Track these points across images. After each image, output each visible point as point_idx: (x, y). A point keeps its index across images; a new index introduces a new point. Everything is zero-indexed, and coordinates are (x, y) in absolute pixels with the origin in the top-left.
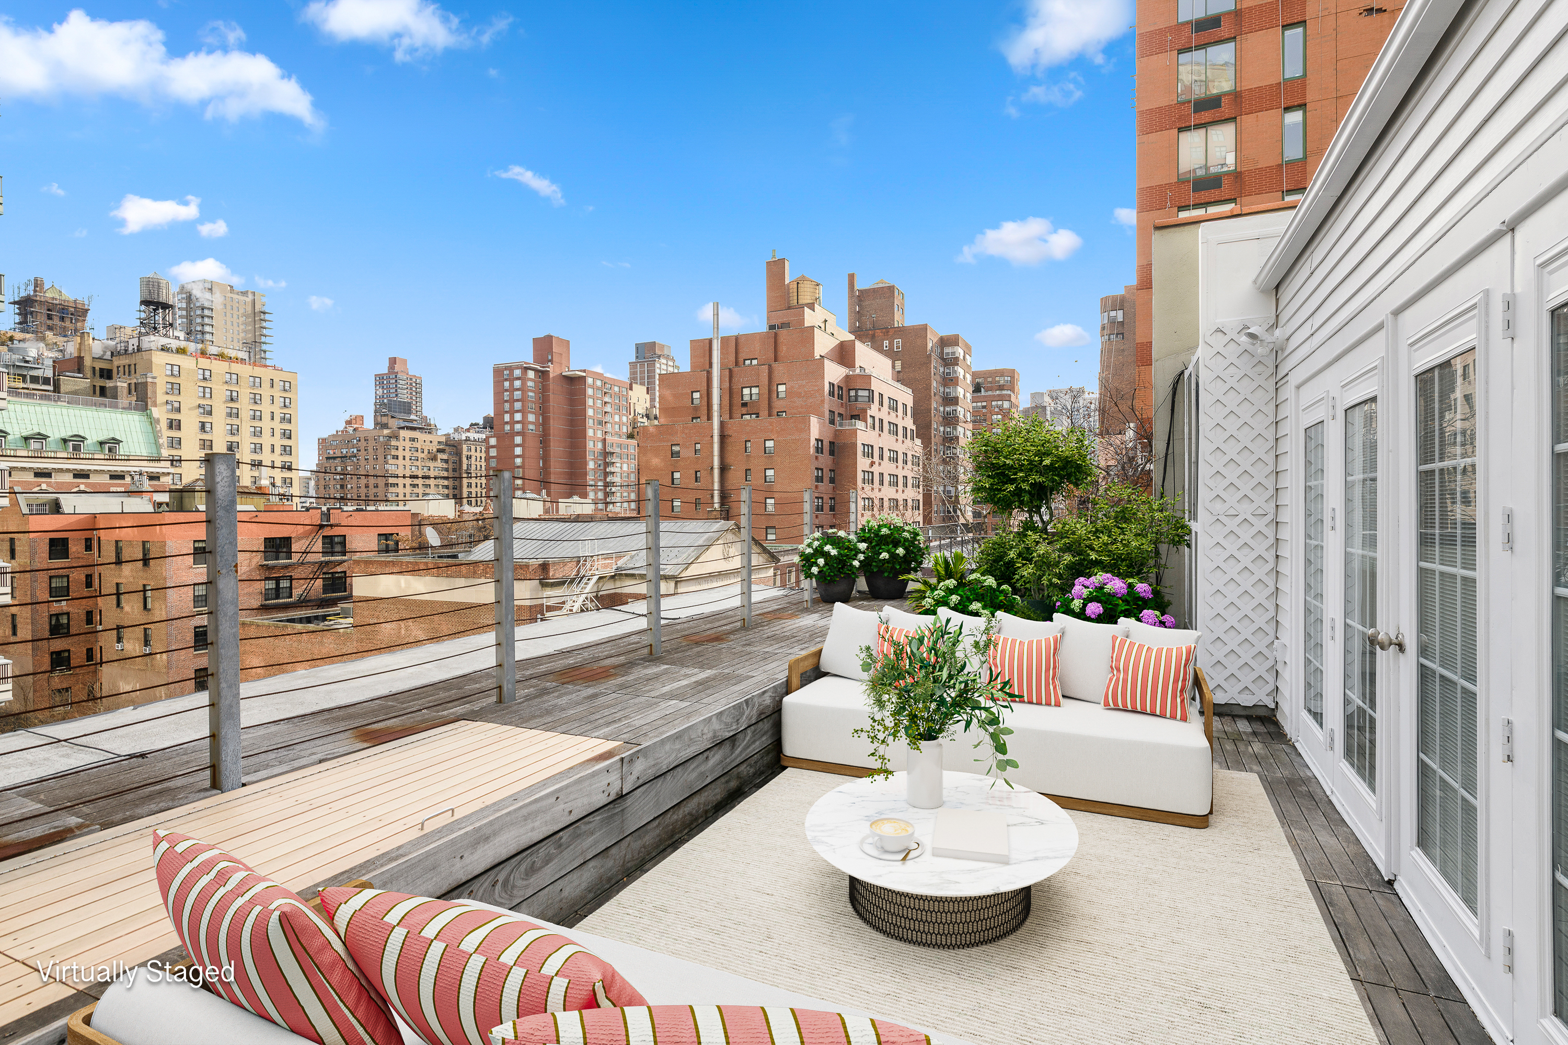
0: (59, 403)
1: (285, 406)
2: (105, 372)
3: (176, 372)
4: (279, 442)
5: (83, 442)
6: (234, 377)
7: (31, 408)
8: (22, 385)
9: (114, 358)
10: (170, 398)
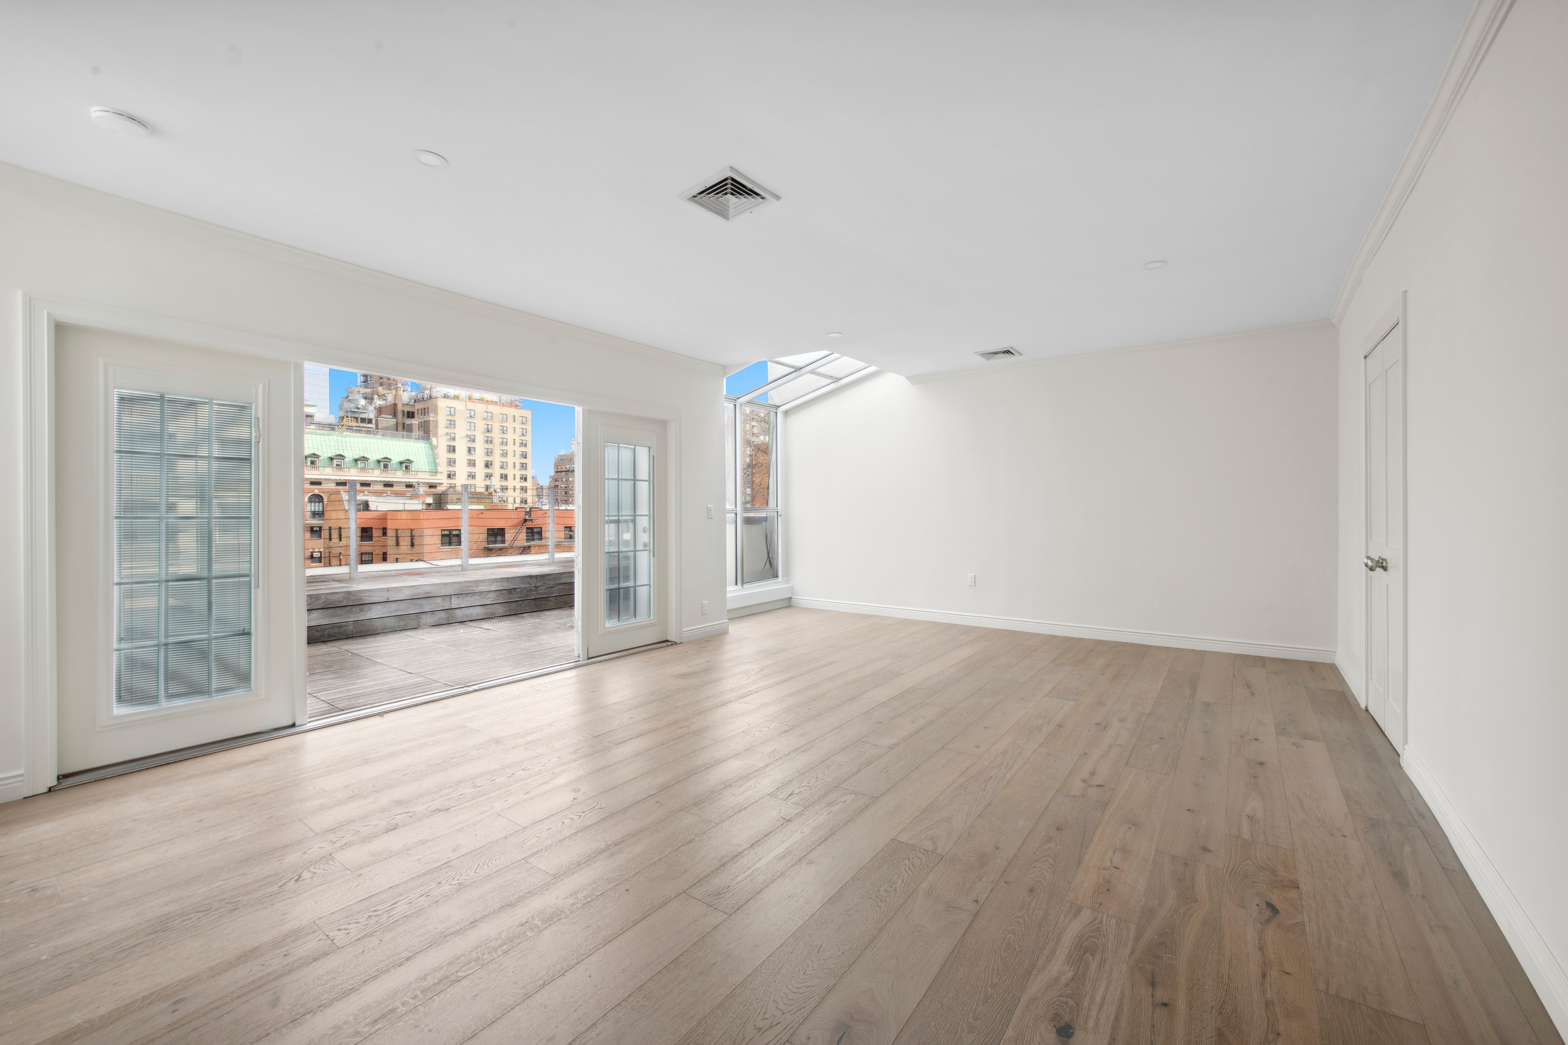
0: (377, 436)
1: (523, 435)
2: (411, 413)
3: (452, 413)
4: (518, 460)
5: (390, 462)
6: (490, 414)
7: (360, 440)
8: (355, 424)
9: (416, 404)
10: (449, 431)
